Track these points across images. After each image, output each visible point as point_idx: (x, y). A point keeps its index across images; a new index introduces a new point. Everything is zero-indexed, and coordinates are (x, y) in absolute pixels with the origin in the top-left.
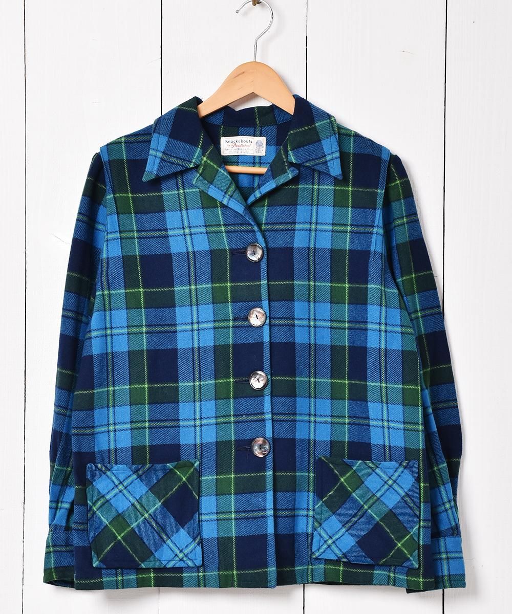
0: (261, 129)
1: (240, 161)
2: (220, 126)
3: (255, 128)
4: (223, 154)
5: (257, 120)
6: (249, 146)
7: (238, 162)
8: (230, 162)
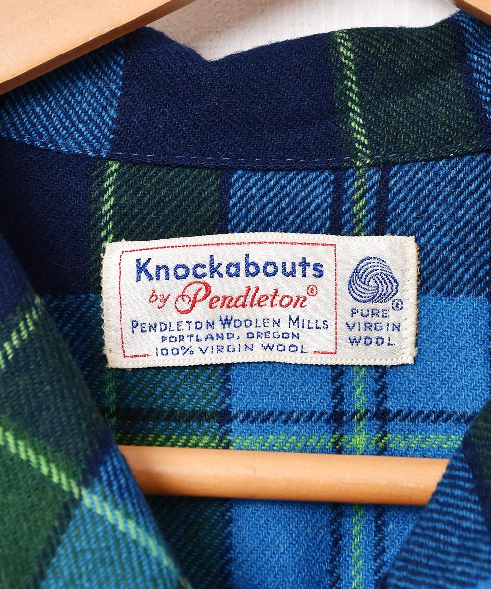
0: (384, 182)
1: (238, 404)
2: (99, 163)
3: (340, 171)
4: (116, 359)
5: (356, 123)
6: (300, 301)
7: (225, 417)
8: (171, 416)
